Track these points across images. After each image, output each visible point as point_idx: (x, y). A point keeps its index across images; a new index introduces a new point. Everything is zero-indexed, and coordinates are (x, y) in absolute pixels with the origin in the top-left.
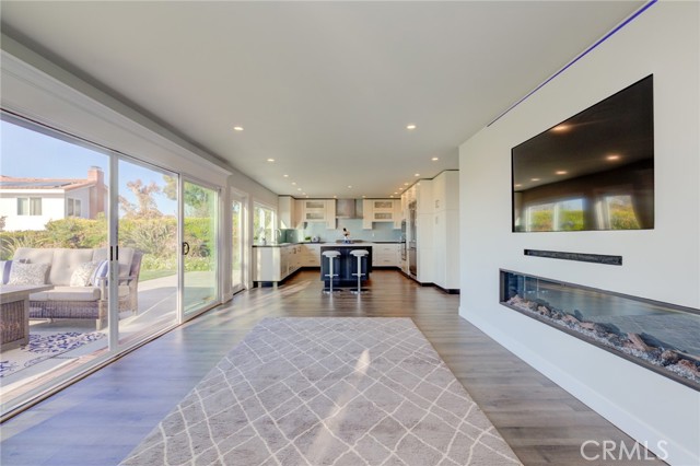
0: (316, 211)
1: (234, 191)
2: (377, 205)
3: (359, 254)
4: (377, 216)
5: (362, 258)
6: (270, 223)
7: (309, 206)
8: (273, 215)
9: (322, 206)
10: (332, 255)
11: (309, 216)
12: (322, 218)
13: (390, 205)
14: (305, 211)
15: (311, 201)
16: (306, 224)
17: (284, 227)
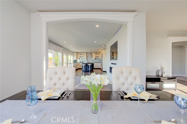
0: (82, 55)
1: (64, 52)
2: (96, 54)
3: (89, 65)
4: (96, 57)
5: (90, 66)
6: (71, 58)
7: (80, 54)
8: (72, 57)
9: (83, 54)
10: (84, 65)
11: (80, 57)
12: (83, 57)
13: (99, 54)
14: (79, 55)
15: (81, 53)
16: (80, 59)
17: (74, 59)
